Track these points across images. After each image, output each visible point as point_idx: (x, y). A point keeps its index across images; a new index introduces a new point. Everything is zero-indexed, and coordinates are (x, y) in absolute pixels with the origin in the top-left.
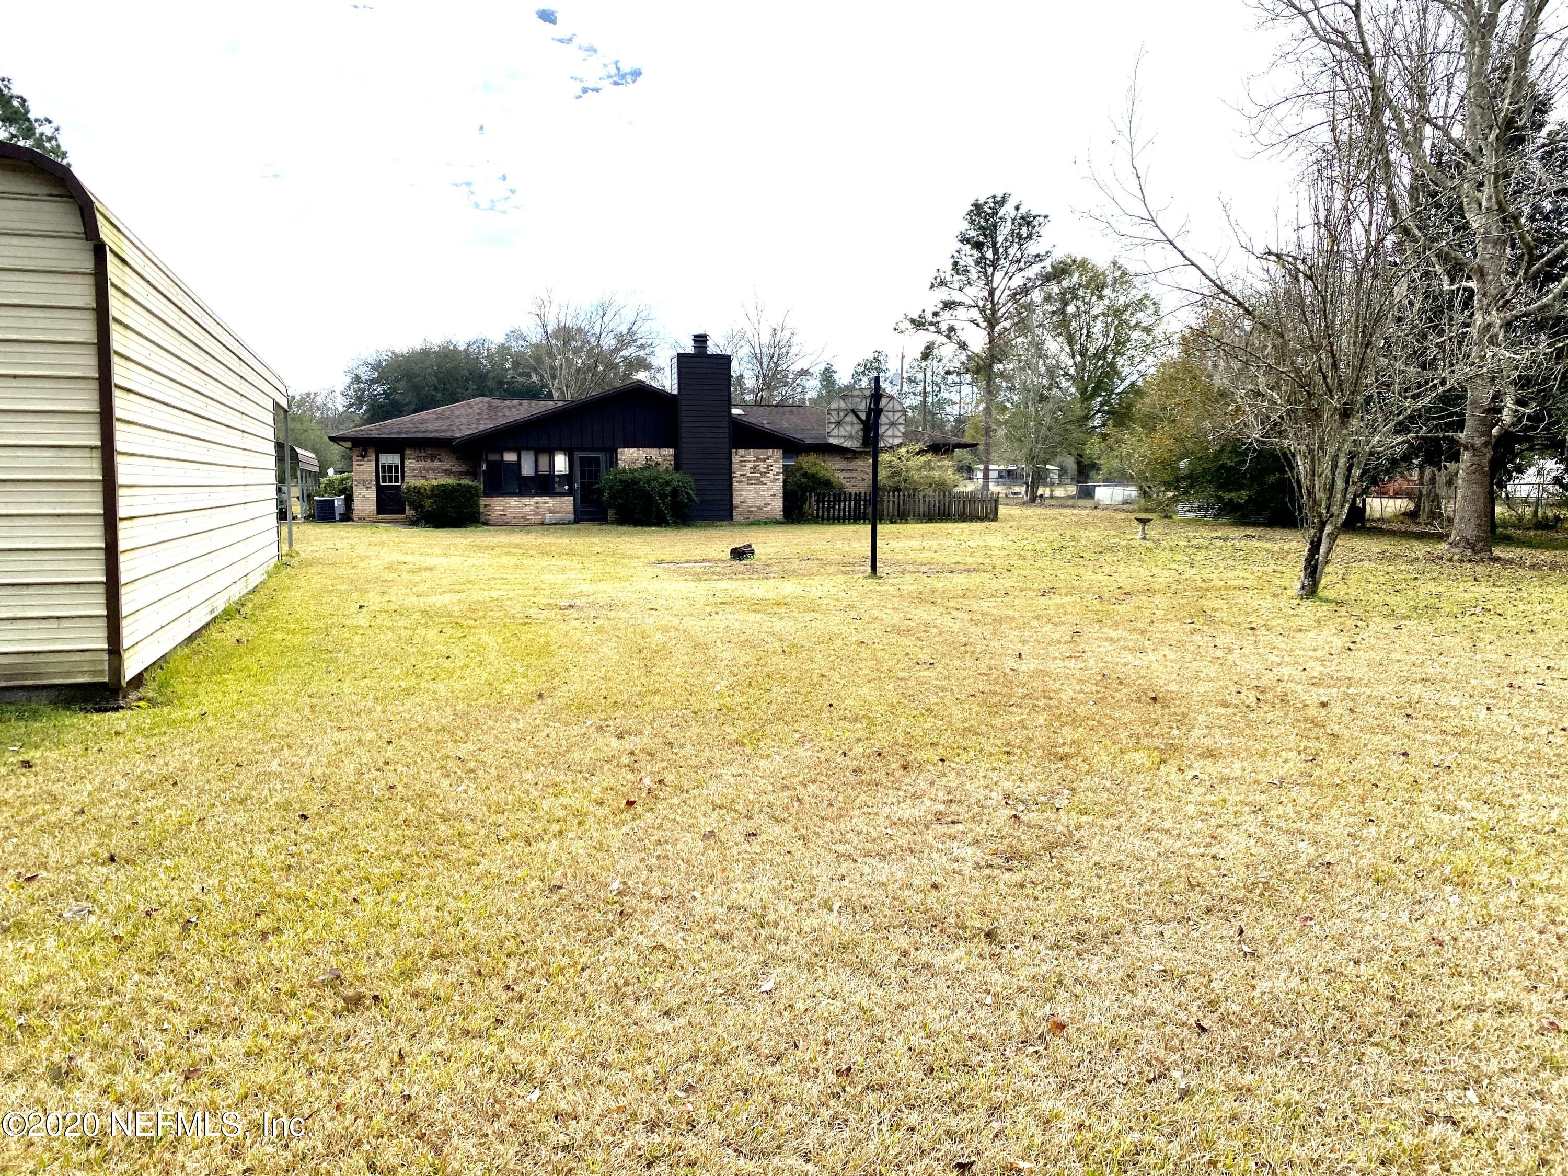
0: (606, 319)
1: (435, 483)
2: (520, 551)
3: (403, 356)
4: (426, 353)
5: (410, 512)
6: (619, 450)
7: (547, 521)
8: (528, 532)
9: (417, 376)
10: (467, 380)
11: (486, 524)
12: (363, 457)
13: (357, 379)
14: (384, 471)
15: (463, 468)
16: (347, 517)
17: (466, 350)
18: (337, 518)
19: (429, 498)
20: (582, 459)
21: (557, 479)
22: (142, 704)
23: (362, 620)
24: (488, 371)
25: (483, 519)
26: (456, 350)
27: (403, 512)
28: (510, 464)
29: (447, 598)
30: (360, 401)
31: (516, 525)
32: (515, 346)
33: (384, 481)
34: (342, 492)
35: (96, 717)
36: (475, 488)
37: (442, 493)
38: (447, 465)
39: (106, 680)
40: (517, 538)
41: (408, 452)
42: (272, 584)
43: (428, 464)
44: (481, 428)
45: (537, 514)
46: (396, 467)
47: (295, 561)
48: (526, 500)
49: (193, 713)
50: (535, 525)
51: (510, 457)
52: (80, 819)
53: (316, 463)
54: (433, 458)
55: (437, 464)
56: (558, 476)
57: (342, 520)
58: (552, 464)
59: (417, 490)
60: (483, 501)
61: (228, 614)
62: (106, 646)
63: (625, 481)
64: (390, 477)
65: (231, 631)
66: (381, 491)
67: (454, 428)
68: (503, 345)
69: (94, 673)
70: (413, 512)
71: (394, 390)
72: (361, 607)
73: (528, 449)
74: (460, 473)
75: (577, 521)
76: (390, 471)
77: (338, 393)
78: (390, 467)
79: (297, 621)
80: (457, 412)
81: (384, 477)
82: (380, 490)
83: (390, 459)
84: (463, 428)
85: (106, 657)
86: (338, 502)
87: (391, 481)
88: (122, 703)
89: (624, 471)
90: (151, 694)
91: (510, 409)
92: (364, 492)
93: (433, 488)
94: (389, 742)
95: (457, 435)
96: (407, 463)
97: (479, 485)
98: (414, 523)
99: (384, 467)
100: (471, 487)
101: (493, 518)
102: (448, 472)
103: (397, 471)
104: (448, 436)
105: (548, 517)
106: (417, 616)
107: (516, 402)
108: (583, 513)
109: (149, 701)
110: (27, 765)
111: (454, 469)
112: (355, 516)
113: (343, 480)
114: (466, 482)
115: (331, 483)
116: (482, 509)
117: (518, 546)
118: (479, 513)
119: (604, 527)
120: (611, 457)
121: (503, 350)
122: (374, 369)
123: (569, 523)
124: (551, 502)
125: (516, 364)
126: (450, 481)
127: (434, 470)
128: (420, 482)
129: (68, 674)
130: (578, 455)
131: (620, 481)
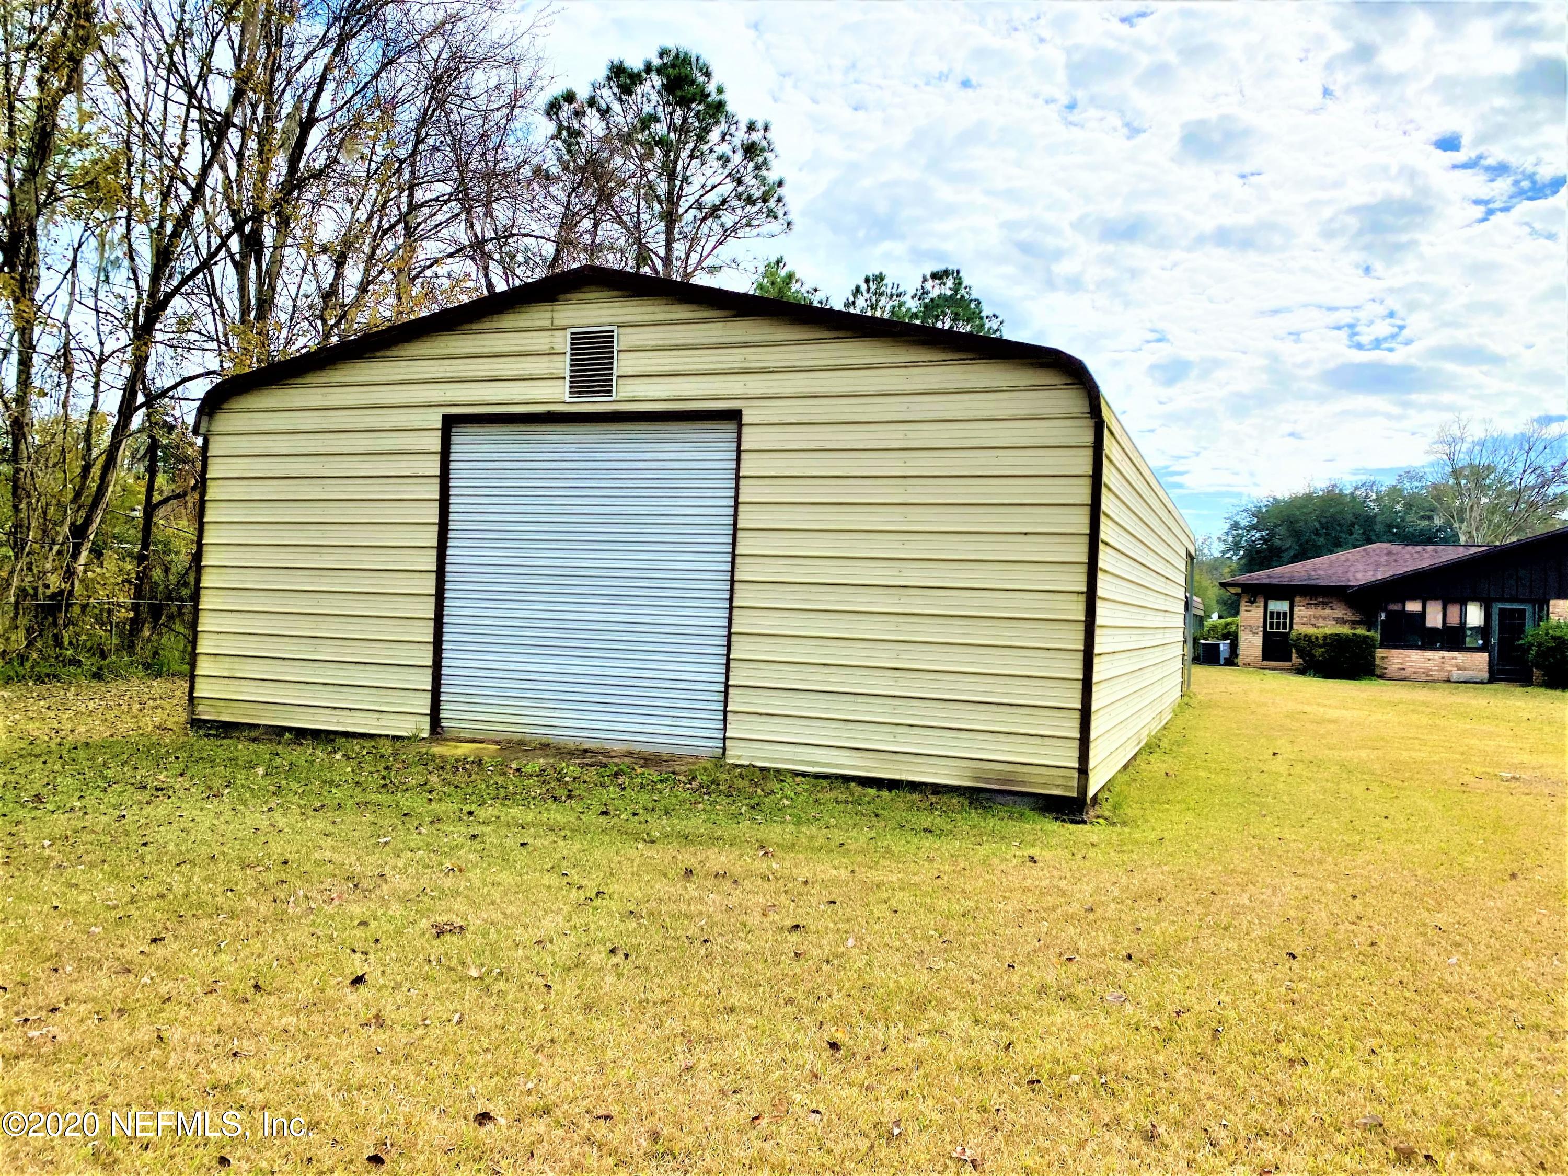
0: (1533, 454)
1: (1328, 631)
2: (1429, 710)
3: (1285, 502)
4: (1309, 497)
5: (1296, 659)
6: (1552, 602)
7: (1454, 678)
8: (1435, 689)
9: (1297, 521)
10: (1353, 525)
11: (1382, 677)
12: (1252, 603)
13: (1236, 526)
14: (1272, 617)
15: (1357, 618)
16: (1231, 661)
17: (1352, 494)
18: (1222, 661)
19: (1321, 646)
20: (1502, 611)
21: (1469, 633)
22: (1101, 821)
23: (1279, 766)
24: (1375, 516)
25: (1378, 672)
26: (1341, 495)
27: (1290, 660)
28: (1412, 615)
29: (1363, 754)
30: (1236, 546)
31: (1415, 680)
32: (1408, 487)
33: (1271, 627)
34: (1225, 637)
35: (1072, 827)
36: (1372, 639)
37: (1336, 643)
38: (1339, 613)
39: (1075, 795)
40: (1421, 695)
41: (1297, 599)
42: (1179, 722)
43: (1320, 612)
44: (1380, 576)
45: (1442, 670)
46: (1285, 614)
47: (1193, 702)
48: (1429, 654)
49: (1152, 837)
50: (1438, 681)
51: (1413, 607)
52: (1091, 916)
53: (1201, 607)
54: (1324, 605)
55: (1327, 612)
56: (1471, 629)
57: (1226, 664)
58: (1463, 615)
59: (1308, 638)
60: (1380, 653)
61: (1151, 747)
62: (1077, 765)
63: (1560, 638)
64: (1278, 624)
65: (1158, 765)
66: (1268, 638)
67: (1350, 575)
68: (1394, 487)
69: (1066, 787)
70: (1301, 661)
71: (1272, 534)
72: (1274, 754)
73: (1435, 598)
74: (1353, 622)
75: (1492, 679)
76: (1278, 618)
77: (1214, 538)
78: (1278, 613)
79: (1215, 761)
80: (1352, 559)
81: (1272, 624)
82: (1267, 636)
83: (1281, 606)
84: (1359, 575)
85: (1076, 775)
86: (1224, 646)
87: (1278, 628)
88: (1085, 817)
89: (1558, 626)
90: (1107, 814)
91: (1412, 555)
92: (1250, 637)
93: (1325, 637)
94: (1354, 897)
95: (1351, 583)
96: (1296, 610)
97: (1376, 635)
98: (1301, 671)
99: (1272, 613)
100: (1367, 637)
101: (1389, 672)
102: (1340, 621)
103: (1285, 618)
104: (1342, 584)
105: (1456, 675)
106: (1335, 769)
107: (1419, 548)
108: (1501, 672)
109: (1106, 819)
110: (1032, 859)
111: (1346, 618)
112: (1240, 660)
113: (1227, 624)
114: (1361, 631)
115: (1214, 628)
116: (1378, 662)
117: (1426, 704)
118: (1374, 665)
119: (1529, 689)
120: (1541, 609)
121: (1395, 491)
122: (1253, 515)
123: (1482, 682)
124: (1459, 657)
125: (1409, 506)
126: (1345, 630)
127: (1324, 618)
128: (1310, 630)
129: (1044, 785)
130: (1497, 607)
131: (1553, 637)
